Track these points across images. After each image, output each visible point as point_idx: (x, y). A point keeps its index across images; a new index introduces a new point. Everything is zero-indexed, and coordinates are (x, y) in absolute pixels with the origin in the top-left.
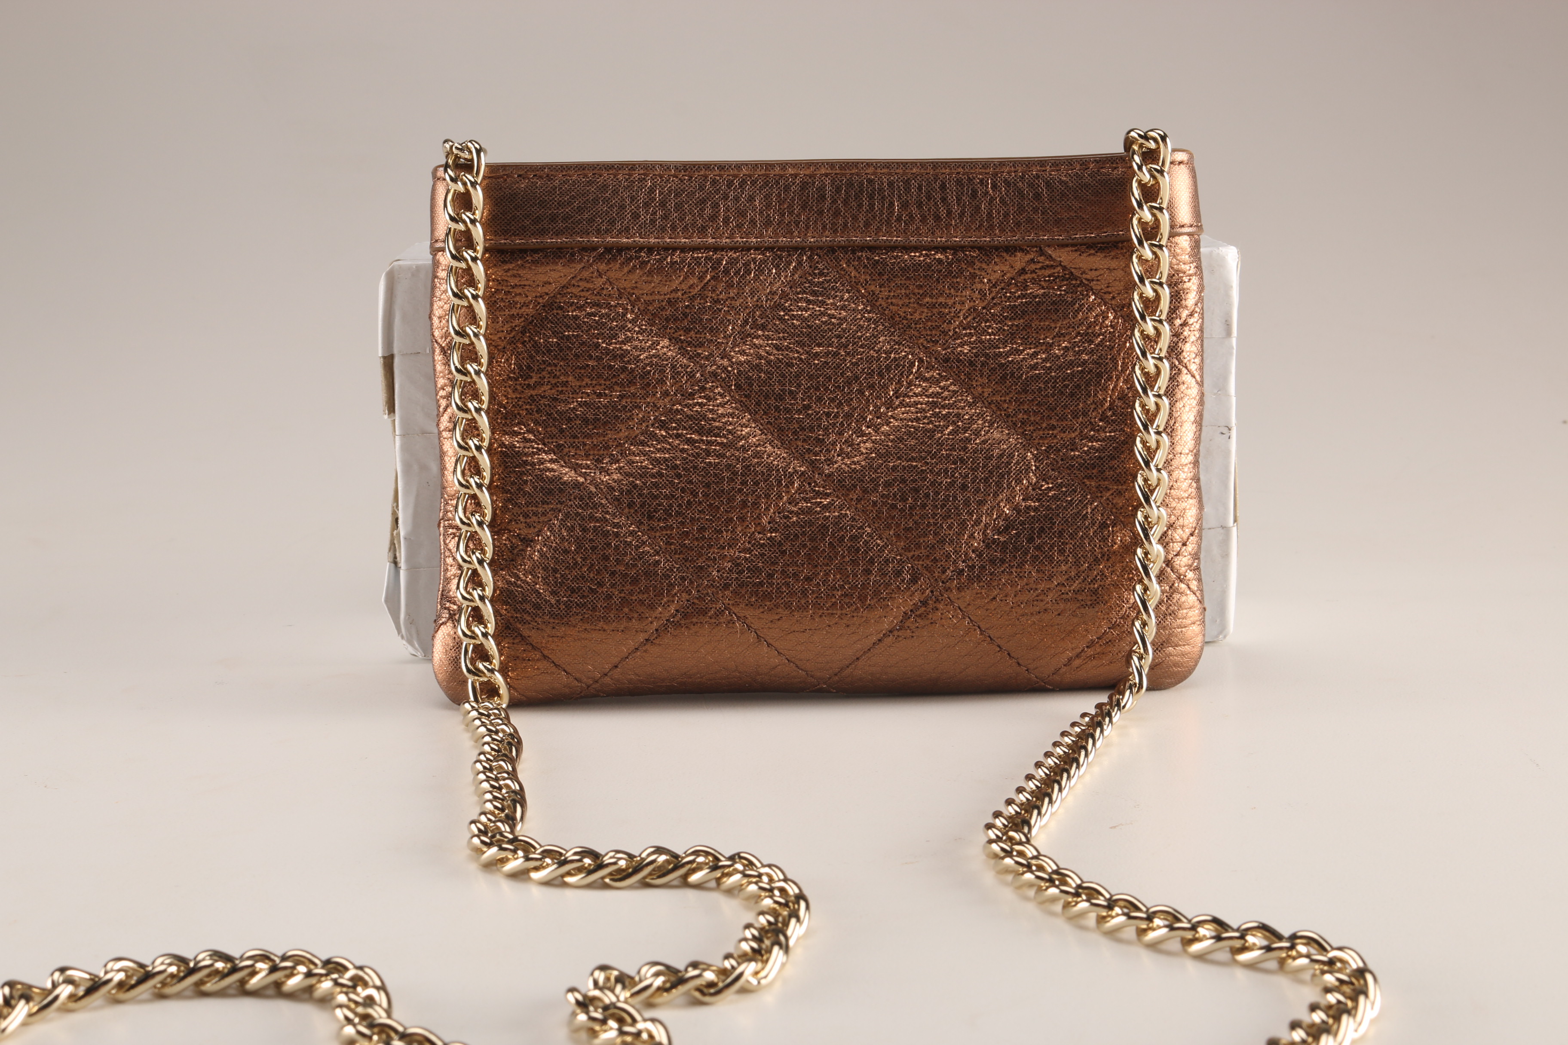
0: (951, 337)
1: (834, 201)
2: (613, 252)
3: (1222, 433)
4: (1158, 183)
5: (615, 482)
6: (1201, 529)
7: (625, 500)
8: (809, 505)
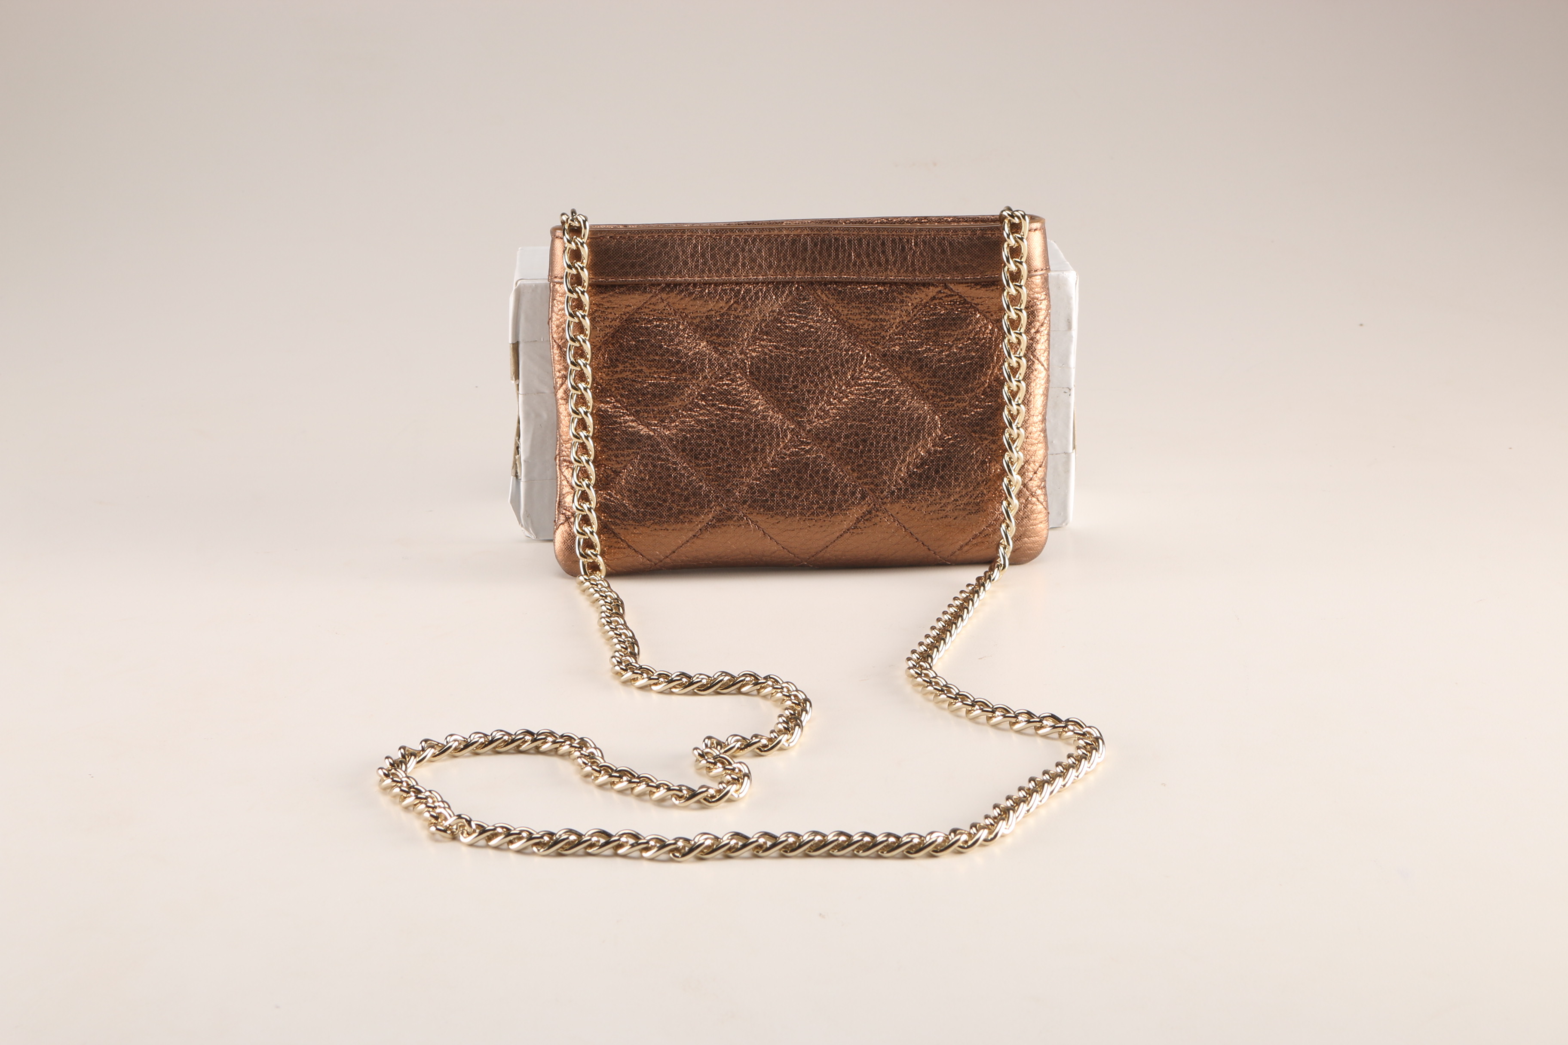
0: (887, 340)
1: (813, 253)
2: (671, 287)
3: (1065, 392)
4: (1020, 245)
5: (674, 435)
6: (1046, 463)
7: (680, 447)
8: (797, 450)
